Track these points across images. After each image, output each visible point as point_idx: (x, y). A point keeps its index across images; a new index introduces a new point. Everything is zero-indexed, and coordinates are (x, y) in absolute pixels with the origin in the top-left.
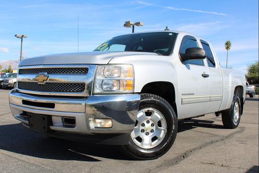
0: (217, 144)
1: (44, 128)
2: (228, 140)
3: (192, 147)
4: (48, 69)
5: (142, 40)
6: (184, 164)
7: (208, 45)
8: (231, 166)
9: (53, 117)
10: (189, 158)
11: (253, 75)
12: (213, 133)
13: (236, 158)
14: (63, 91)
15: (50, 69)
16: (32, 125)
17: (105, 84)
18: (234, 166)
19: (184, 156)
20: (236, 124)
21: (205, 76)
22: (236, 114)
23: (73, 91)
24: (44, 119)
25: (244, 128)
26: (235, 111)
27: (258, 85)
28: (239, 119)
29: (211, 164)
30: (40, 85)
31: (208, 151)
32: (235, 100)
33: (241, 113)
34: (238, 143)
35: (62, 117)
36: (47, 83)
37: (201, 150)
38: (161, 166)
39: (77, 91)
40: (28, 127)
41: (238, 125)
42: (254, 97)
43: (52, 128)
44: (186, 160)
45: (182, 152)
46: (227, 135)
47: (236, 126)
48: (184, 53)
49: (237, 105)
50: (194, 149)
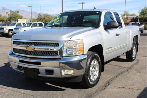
0: (125, 74)
1: (35, 75)
2: (130, 71)
3: (112, 77)
4: (34, 43)
5: (80, 16)
6: (109, 89)
7: (118, 15)
8: (134, 88)
9: (39, 70)
10: (111, 84)
11: (143, 16)
12: (121, 66)
13: (136, 83)
14: (45, 56)
15: (36, 43)
16: (27, 74)
17: (68, 51)
18: (135, 88)
19: (108, 83)
20: (134, 59)
21: (117, 35)
22: (134, 53)
23: (51, 56)
24: (34, 71)
25: (139, 60)
26: (133, 51)
27: (146, 23)
28: (136, 56)
29: (123, 88)
30: (30, 52)
31: (120, 79)
32: (134, 44)
33: (137, 51)
34: (136, 72)
35: (45, 70)
36: (34, 51)
37: (117, 79)
38: (98, 91)
39: (53, 56)
40: (24, 74)
41: (135, 58)
42: (143, 33)
43: (39, 75)
44: (110, 86)
45: (106, 81)
46: (129, 66)
47: (134, 60)
48: (106, 25)
49: (134, 47)
50: (113, 78)
